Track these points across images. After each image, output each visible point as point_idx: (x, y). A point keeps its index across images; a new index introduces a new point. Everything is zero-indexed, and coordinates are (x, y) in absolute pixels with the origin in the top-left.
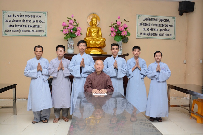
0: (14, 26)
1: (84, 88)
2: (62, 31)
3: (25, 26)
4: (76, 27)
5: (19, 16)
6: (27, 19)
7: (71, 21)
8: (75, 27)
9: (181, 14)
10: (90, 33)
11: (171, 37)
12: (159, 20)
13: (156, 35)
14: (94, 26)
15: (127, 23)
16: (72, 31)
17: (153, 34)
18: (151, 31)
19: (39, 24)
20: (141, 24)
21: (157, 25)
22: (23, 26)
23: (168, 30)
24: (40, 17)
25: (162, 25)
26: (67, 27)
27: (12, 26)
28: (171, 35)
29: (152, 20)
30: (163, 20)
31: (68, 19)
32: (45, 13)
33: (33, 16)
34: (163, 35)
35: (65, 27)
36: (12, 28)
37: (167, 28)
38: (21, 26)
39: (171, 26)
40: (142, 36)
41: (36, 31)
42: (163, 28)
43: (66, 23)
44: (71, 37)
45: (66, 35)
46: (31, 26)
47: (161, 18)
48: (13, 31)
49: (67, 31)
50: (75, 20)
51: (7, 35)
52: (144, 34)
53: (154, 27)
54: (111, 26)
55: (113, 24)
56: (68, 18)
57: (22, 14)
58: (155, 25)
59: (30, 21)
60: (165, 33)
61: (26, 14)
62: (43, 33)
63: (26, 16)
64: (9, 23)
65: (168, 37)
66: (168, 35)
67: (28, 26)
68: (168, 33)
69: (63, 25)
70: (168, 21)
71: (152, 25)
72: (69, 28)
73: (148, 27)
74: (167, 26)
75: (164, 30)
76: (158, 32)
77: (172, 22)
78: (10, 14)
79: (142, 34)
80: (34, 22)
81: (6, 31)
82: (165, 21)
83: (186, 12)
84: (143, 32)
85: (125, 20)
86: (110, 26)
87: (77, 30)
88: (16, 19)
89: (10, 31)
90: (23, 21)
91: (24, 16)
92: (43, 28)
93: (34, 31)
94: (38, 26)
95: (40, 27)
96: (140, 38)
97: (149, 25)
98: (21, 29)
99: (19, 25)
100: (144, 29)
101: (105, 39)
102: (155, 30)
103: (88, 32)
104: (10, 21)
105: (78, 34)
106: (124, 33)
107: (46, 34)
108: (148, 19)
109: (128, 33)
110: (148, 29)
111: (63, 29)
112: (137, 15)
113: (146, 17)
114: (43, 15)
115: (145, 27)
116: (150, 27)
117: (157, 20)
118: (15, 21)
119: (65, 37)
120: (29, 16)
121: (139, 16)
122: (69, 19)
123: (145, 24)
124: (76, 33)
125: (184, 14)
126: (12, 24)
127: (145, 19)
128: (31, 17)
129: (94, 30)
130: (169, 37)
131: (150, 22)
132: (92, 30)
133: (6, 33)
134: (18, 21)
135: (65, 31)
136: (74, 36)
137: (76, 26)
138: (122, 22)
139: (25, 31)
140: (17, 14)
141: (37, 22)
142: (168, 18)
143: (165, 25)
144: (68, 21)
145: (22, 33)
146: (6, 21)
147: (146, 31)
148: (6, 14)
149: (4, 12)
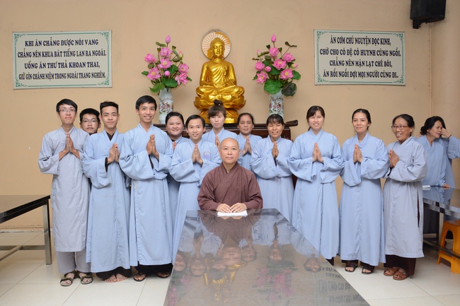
0: (39, 65)
1: (199, 201)
2: (146, 74)
3: (62, 65)
4: (178, 64)
5: (47, 43)
6: (65, 48)
7: (164, 51)
8: (174, 63)
9: (416, 25)
10: (209, 75)
11: (395, 79)
12: (367, 41)
13: (361, 75)
14: (217, 60)
15: (292, 50)
16: (167, 73)
17: (353, 74)
18: (348, 67)
19: (93, 59)
20: (325, 52)
21: (363, 53)
22: (58, 66)
23: (388, 64)
24: (95, 42)
25: (373, 53)
26: (157, 64)
27: (34, 66)
28: (394, 75)
29: (350, 41)
30: (375, 41)
31: (159, 47)
32: (106, 34)
33: (79, 42)
34: (376, 74)
35: (153, 64)
36: (32, 71)
37: (384, 58)
38: (52, 65)
39: (396, 53)
40: (329, 78)
41: (87, 75)
42: (376, 58)
43: (155, 54)
44: (166, 87)
45: (155, 82)
46: (75, 65)
47: (370, 36)
48: (36, 77)
49: (156, 74)
50: (174, 47)
51: (22, 87)
52: (333, 74)
53: (355, 58)
54: (256, 58)
55: (260, 54)
56: (158, 44)
57: (55, 38)
58: (357, 52)
59: (72, 54)
60: (380, 69)
61: (65, 38)
62: (103, 80)
63: (63, 43)
64: (27, 60)
65: (387, 79)
66: (388, 75)
67: (68, 65)
68: (387, 69)
69: (147, 59)
70: (387, 42)
71: (349, 52)
72: (160, 66)
73: (341, 58)
74: (385, 53)
75: (379, 64)
76: (364, 69)
77: (396, 44)
78: (29, 39)
79: (328, 74)
80: (82, 54)
81: (22, 77)
82: (379, 42)
83: (427, 21)
84: (331, 69)
85: (287, 43)
86: (254, 59)
87: (180, 70)
88: (42, 49)
89: (29, 77)
90: (57, 55)
91: (60, 42)
92: (103, 69)
93: (83, 76)
94: (91, 64)
95: (96, 65)
96: (324, 83)
97: (343, 52)
98: (53, 71)
99: (48, 64)
100: (333, 63)
101: (243, 88)
102: (357, 63)
103: (204, 75)
104: (28, 55)
105: (182, 79)
106: (286, 75)
107: (110, 82)
108: (342, 40)
109: (294, 72)
110: (341, 63)
111: (148, 70)
112: (316, 32)
113: (337, 35)
114: (101, 39)
115: (333, 58)
116: (345, 58)
117: (363, 41)
118: (40, 54)
119: (152, 86)
120: (70, 43)
121: (319, 33)
122: (161, 47)
123: (335, 52)
124: (176, 78)
125: (424, 24)
126: (34, 60)
127: (333, 40)
128: (74, 43)
129: (217, 69)
130: (392, 80)
131: (346, 46)
132: (213, 70)
133: (21, 82)
134: (46, 54)
135: (153, 73)
136: (172, 85)
137: (176, 62)
138: (280, 50)
139: (62, 76)
140: (43, 38)
141: (88, 54)
142: (386, 37)
143: (382, 53)
144: (159, 50)
145: (55, 82)
146: (21, 55)
147: (336, 67)
148: (19, 39)
149: (17, 36)
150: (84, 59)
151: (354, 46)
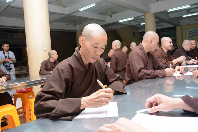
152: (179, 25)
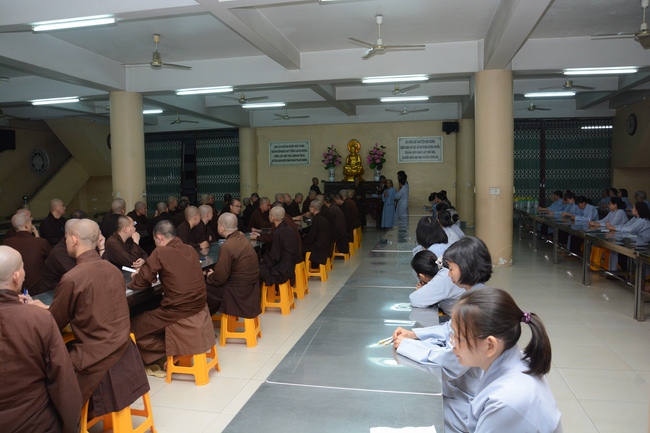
3: (290, 156)
5: (283, 146)
10: (350, 161)
11: (437, 159)
12: (423, 142)
13: (420, 157)
14: (353, 154)
17: (416, 157)
18: (414, 154)
20: (403, 148)
21: (421, 147)
22: (288, 156)
24: (303, 146)
25: (426, 147)
29: (415, 142)
30: (427, 142)
32: (308, 143)
33: (296, 146)
35: (326, 156)
37: (432, 149)
39: (437, 147)
41: (300, 160)
42: (428, 150)
46: (295, 156)
47: (425, 140)
48: (279, 161)
50: (335, 149)
51: (273, 165)
53: (417, 150)
58: (418, 147)
59: (294, 151)
60: (430, 155)
62: (307, 162)
65: (433, 159)
66: (433, 157)
67: (292, 156)
68: (433, 155)
69: (324, 155)
70: (433, 141)
71: (414, 147)
73: (410, 150)
76: (421, 155)
77: (437, 142)
79: (404, 158)
80: (298, 151)
81: (273, 161)
82: (429, 142)
84: (405, 155)
89: (276, 161)
90: (287, 151)
91: (289, 146)
93: (298, 160)
94: (301, 155)
95: (304, 156)
97: (411, 147)
98: (286, 158)
99: (280, 155)
100: (406, 152)
101: (362, 167)
102: (418, 152)
103: (347, 160)
104: (276, 151)
107: (309, 163)
108: (411, 142)
110: (410, 152)
114: (305, 144)
115: (407, 150)
116: (412, 150)
117: (421, 142)
118: (280, 151)
121: (400, 139)
122: (329, 149)
123: (407, 147)
124: (335, 163)
125: (452, 133)
127: (407, 142)
128: (294, 146)
129: (353, 158)
131: (413, 145)
132: (351, 159)
133: (273, 163)
134: (283, 151)
135: (326, 161)
139: (290, 160)
141: (300, 151)
143: (431, 147)
146: (273, 152)
147: (408, 154)
148: (272, 144)
150: (299, 153)
151: (417, 145)
152: (248, 126)
